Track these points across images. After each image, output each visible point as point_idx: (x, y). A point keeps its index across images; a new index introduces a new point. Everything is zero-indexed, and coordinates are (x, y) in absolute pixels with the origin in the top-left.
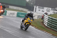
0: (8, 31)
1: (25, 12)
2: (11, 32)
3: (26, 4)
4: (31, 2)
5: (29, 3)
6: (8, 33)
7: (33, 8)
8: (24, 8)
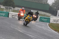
0: (31, 36)
1: (48, 16)
2: (33, 37)
3: (49, 8)
4: (54, 6)
5: (52, 7)
6: (30, 38)
7: (57, 12)
8: (47, 12)
